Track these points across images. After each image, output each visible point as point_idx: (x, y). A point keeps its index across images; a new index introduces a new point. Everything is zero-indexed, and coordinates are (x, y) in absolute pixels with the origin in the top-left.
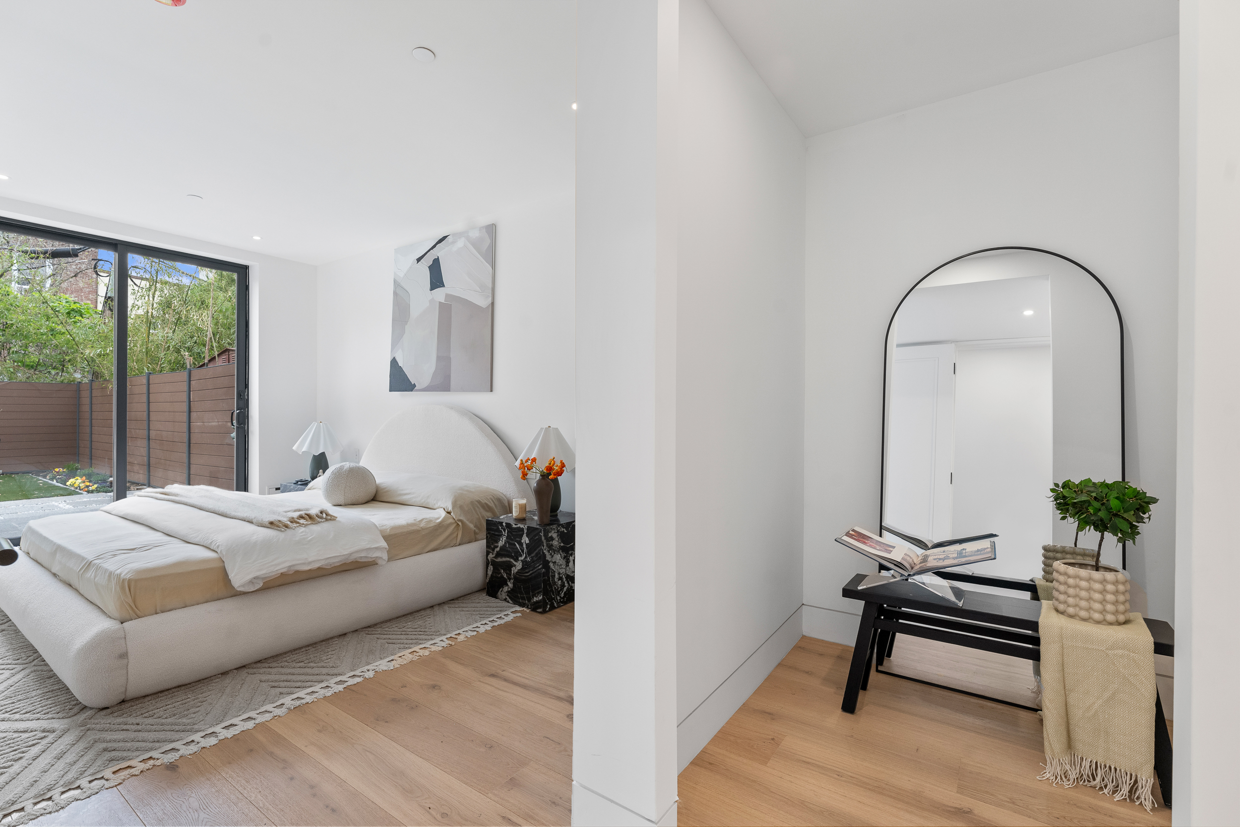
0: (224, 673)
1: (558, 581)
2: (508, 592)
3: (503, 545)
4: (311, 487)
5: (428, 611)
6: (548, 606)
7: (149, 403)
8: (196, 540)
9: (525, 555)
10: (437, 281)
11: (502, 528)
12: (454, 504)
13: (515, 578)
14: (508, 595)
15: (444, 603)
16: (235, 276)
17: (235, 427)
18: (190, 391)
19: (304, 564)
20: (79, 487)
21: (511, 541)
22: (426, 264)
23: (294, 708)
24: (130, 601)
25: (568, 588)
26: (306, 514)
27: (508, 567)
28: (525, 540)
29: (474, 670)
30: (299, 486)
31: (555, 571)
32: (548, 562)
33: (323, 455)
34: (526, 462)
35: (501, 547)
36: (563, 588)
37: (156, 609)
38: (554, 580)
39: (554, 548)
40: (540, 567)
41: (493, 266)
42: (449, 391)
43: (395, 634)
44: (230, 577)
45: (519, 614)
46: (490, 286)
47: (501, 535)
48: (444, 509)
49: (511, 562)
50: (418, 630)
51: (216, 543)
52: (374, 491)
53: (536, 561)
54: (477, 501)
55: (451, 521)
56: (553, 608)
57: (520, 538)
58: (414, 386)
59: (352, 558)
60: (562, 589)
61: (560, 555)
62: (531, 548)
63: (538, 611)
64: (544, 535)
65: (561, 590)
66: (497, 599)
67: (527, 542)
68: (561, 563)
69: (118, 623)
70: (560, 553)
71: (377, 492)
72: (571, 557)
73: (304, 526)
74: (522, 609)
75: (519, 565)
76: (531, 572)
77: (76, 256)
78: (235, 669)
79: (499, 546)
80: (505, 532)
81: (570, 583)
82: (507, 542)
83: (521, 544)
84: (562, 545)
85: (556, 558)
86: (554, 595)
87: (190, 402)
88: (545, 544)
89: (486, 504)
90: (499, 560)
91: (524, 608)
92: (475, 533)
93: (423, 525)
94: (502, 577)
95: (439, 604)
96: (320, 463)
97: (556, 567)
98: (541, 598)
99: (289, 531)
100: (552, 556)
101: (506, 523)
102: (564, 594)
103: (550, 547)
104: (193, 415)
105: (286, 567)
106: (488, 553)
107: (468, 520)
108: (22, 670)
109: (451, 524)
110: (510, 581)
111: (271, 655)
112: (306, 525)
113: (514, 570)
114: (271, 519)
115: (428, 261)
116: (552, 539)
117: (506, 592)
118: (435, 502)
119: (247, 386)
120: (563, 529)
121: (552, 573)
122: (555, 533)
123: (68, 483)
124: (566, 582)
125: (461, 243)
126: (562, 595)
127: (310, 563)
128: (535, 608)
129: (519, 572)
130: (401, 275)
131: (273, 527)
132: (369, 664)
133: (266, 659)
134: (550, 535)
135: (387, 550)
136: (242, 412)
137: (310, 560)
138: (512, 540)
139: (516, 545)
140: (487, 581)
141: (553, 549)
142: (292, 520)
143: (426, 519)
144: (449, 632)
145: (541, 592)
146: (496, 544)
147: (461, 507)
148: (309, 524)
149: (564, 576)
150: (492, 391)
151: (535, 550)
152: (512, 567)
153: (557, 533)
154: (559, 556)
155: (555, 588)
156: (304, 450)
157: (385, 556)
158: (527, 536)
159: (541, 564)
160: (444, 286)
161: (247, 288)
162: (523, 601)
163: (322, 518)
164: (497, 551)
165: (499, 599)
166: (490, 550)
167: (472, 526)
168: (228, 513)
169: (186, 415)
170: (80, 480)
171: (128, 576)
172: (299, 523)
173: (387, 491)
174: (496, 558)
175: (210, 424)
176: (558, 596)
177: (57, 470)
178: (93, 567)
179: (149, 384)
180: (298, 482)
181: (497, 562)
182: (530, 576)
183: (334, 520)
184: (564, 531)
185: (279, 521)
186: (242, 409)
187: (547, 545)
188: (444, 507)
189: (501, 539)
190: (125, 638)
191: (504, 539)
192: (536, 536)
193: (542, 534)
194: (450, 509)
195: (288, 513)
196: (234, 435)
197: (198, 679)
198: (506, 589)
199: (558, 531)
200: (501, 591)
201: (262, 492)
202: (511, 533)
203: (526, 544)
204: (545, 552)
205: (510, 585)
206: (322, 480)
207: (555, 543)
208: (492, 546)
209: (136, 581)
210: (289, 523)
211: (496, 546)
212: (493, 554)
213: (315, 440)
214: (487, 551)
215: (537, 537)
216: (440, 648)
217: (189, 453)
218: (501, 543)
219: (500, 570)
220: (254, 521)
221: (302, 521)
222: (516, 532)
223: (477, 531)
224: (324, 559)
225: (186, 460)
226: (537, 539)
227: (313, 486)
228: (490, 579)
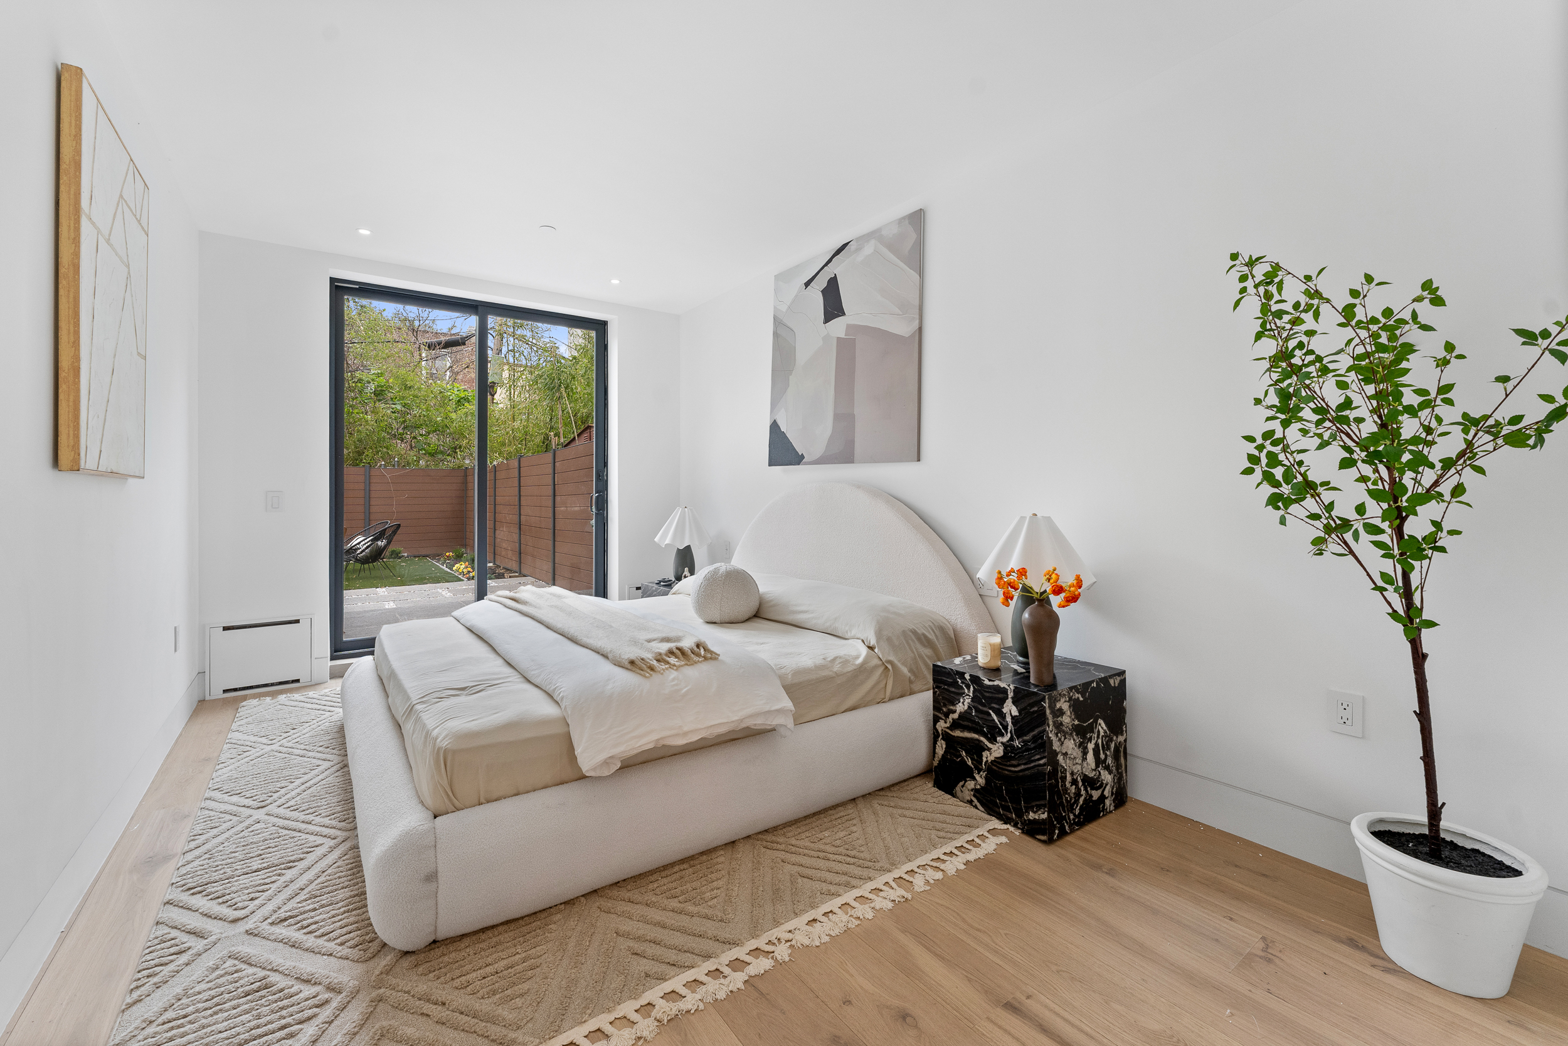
0: (569, 903)
1: (1071, 786)
2: (975, 790)
3: (966, 712)
4: (677, 591)
5: (850, 810)
6: (1057, 831)
7: (520, 486)
8: (537, 681)
9: (1009, 735)
10: (833, 307)
11: (962, 683)
12: (879, 634)
13: (989, 769)
14: (974, 796)
15: (869, 794)
16: (593, 334)
17: (594, 513)
18: (554, 474)
19: (677, 735)
20: (463, 572)
21: (980, 707)
22: (818, 288)
23: (668, 1021)
24: (445, 783)
25: (1085, 798)
26: (677, 648)
27: (977, 750)
28: (1010, 709)
29: (969, 980)
30: (662, 588)
31: (1066, 770)
32: (1056, 753)
33: (688, 549)
34: (1008, 576)
35: (961, 713)
36: (1079, 799)
37: (479, 797)
38: (1066, 785)
39: (1064, 728)
40: (1042, 762)
41: (921, 272)
42: (852, 462)
43: (809, 856)
44: (576, 753)
45: (1004, 839)
46: (917, 302)
47: (962, 694)
48: (863, 641)
49: (982, 742)
50: (841, 850)
51: (560, 693)
52: (757, 604)
53: (1033, 749)
54: (911, 631)
55: (876, 662)
56: (1063, 834)
57: (999, 705)
58: (802, 457)
59: (744, 725)
60: (1077, 801)
61: (1074, 740)
62: (1022, 726)
63: (1038, 837)
64: (1049, 707)
65: (1075, 802)
66: (954, 797)
67: (1015, 712)
68: (1075, 754)
69: (430, 815)
70: (1073, 737)
71: (760, 605)
72: (1089, 744)
73: (675, 668)
74: (1005, 826)
75: (996, 751)
76: (1023, 767)
77: (464, 344)
78: (583, 896)
79: (958, 711)
80: (969, 688)
81: (1089, 789)
82: (974, 707)
83: (1002, 716)
84: (1076, 722)
85: (1068, 747)
86: (1065, 812)
87: (554, 485)
88: (1051, 723)
89: (924, 634)
90: (957, 733)
91: (1008, 826)
92: (911, 682)
93: (837, 668)
94: (964, 762)
95: (863, 796)
96: (685, 560)
97: (1068, 761)
98: (1045, 816)
99: (656, 677)
100: (1062, 743)
101: (970, 675)
102: (1080, 809)
103: (1059, 726)
104: (558, 499)
105: (652, 741)
106: (936, 720)
107: (899, 661)
108: (343, 841)
109: (876, 667)
110: (979, 773)
111: (633, 875)
112: (678, 668)
113: (988, 757)
114: (632, 656)
115: (822, 282)
116: (1061, 712)
117: (972, 790)
118: (847, 628)
119: (606, 464)
120: (1077, 695)
121: (1062, 773)
122: (1065, 701)
123: (454, 568)
124: (1082, 789)
125: (869, 249)
126: (1077, 812)
127: (685, 734)
128: (1032, 830)
129: (996, 761)
130: (784, 308)
131: (634, 670)
132: (777, 923)
133: (624, 880)
134: (1058, 706)
135: (793, 713)
136: (601, 495)
137: (686, 729)
138: (984, 705)
139: (990, 715)
140: (936, 763)
141: (1064, 731)
142: (659, 657)
143: (840, 658)
144: (894, 865)
145: (1044, 806)
146: (951, 707)
147: (889, 640)
148: (682, 666)
149: (1079, 778)
150: (919, 460)
151: (1032, 730)
152: (984, 750)
153: (1068, 702)
154: (1072, 741)
155: (1066, 798)
156: (667, 542)
157: (790, 723)
158: (1014, 703)
159: (1044, 757)
160: (844, 314)
161: (606, 347)
162: (1005, 812)
163: (698, 655)
164: (953, 719)
165: (958, 798)
166: (940, 715)
167: (905, 670)
168: (579, 638)
169: (551, 498)
170: (463, 566)
171: (444, 744)
172: (668, 663)
173: (774, 606)
174: (951, 730)
175: (573, 509)
176: (1072, 813)
177: (447, 554)
178: (414, 715)
179: (520, 467)
180: (660, 582)
181: (954, 736)
182: (1021, 774)
183: (716, 659)
184: (1078, 698)
185: (642, 659)
186: (600, 492)
187: (1054, 722)
188: (862, 638)
189: (962, 700)
190: (435, 846)
191: (967, 700)
192: (1033, 707)
193: (1046, 705)
194: (873, 642)
195: (654, 644)
196: (593, 522)
197: (533, 911)
198: (971, 784)
199: (1070, 699)
200: (963, 786)
201: (621, 598)
202: (981, 694)
203: (1013, 718)
204: (1050, 735)
205: (980, 779)
206: (690, 584)
207: (1066, 720)
208: (945, 709)
209: (454, 752)
210: (655, 663)
211: (952, 710)
212: (946, 722)
213: (680, 530)
214: (934, 715)
215: (1036, 709)
216: (890, 905)
217: (554, 541)
218: (962, 707)
219: (959, 751)
220: (610, 656)
221: (672, 660)
222: (992, 693)
223: (912, 678)
224: (705, 728)
225: (551, 548)
226: (1036, 711)
227: (678, 590)
228: (939, 761)
